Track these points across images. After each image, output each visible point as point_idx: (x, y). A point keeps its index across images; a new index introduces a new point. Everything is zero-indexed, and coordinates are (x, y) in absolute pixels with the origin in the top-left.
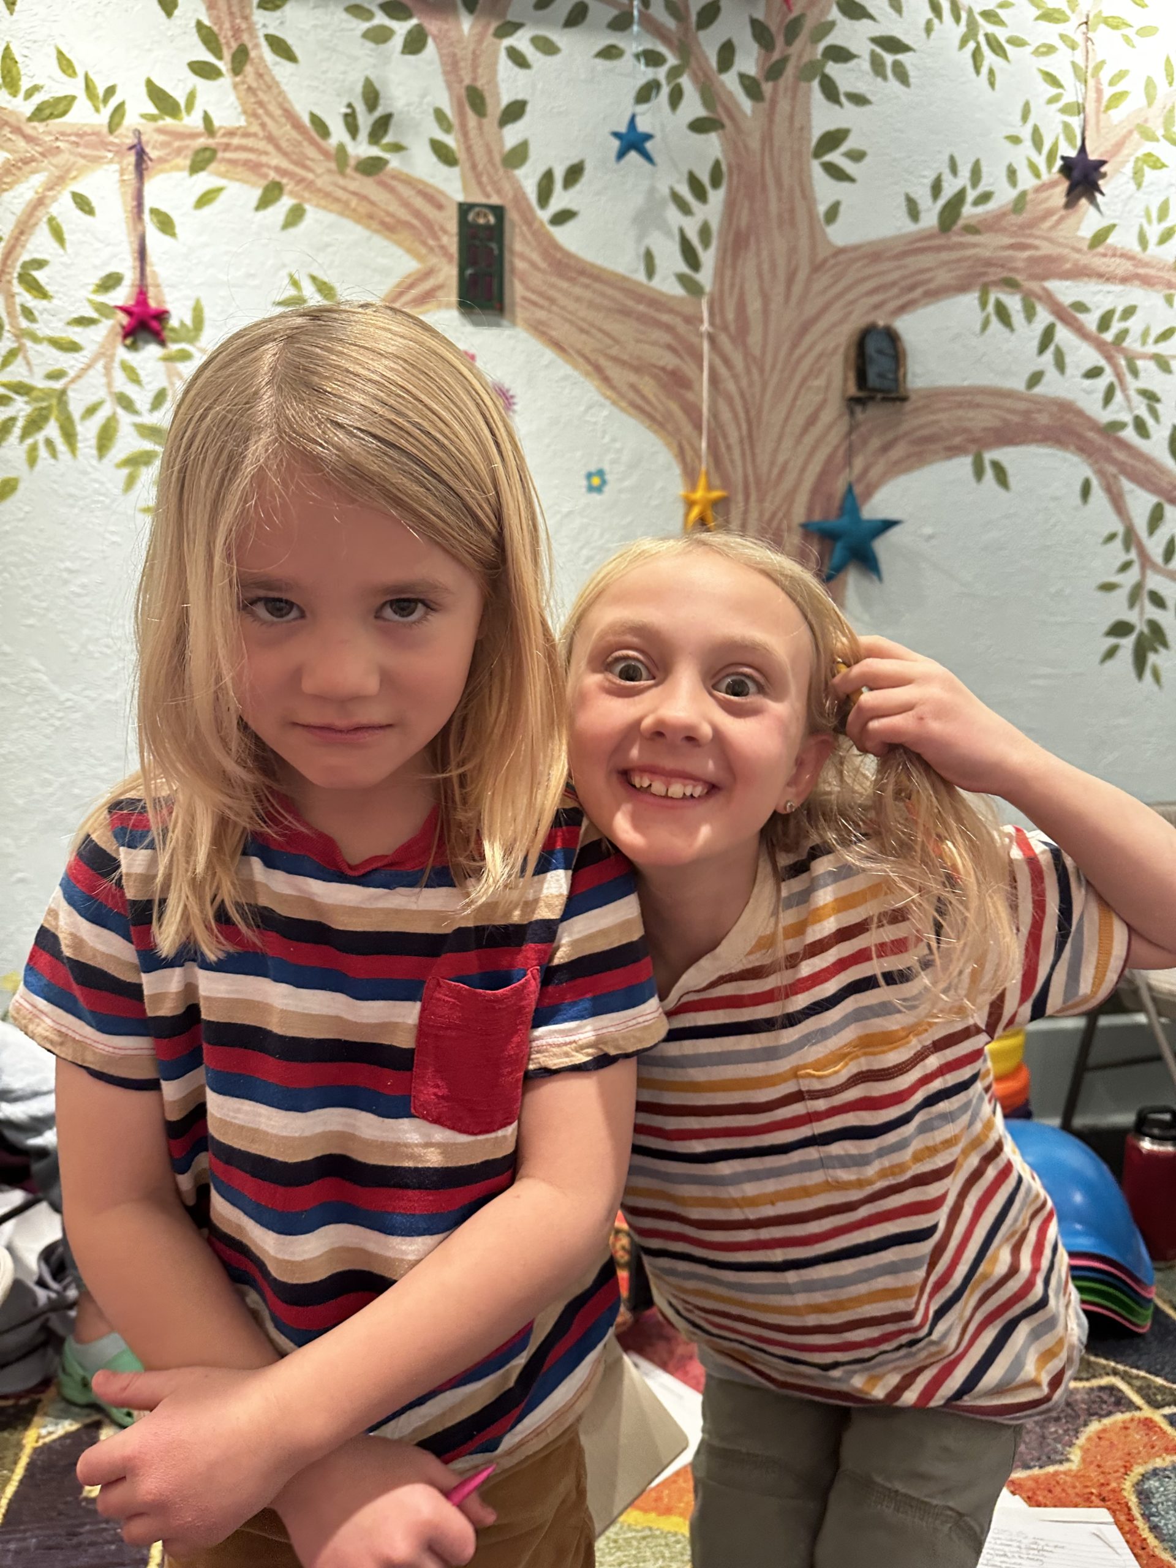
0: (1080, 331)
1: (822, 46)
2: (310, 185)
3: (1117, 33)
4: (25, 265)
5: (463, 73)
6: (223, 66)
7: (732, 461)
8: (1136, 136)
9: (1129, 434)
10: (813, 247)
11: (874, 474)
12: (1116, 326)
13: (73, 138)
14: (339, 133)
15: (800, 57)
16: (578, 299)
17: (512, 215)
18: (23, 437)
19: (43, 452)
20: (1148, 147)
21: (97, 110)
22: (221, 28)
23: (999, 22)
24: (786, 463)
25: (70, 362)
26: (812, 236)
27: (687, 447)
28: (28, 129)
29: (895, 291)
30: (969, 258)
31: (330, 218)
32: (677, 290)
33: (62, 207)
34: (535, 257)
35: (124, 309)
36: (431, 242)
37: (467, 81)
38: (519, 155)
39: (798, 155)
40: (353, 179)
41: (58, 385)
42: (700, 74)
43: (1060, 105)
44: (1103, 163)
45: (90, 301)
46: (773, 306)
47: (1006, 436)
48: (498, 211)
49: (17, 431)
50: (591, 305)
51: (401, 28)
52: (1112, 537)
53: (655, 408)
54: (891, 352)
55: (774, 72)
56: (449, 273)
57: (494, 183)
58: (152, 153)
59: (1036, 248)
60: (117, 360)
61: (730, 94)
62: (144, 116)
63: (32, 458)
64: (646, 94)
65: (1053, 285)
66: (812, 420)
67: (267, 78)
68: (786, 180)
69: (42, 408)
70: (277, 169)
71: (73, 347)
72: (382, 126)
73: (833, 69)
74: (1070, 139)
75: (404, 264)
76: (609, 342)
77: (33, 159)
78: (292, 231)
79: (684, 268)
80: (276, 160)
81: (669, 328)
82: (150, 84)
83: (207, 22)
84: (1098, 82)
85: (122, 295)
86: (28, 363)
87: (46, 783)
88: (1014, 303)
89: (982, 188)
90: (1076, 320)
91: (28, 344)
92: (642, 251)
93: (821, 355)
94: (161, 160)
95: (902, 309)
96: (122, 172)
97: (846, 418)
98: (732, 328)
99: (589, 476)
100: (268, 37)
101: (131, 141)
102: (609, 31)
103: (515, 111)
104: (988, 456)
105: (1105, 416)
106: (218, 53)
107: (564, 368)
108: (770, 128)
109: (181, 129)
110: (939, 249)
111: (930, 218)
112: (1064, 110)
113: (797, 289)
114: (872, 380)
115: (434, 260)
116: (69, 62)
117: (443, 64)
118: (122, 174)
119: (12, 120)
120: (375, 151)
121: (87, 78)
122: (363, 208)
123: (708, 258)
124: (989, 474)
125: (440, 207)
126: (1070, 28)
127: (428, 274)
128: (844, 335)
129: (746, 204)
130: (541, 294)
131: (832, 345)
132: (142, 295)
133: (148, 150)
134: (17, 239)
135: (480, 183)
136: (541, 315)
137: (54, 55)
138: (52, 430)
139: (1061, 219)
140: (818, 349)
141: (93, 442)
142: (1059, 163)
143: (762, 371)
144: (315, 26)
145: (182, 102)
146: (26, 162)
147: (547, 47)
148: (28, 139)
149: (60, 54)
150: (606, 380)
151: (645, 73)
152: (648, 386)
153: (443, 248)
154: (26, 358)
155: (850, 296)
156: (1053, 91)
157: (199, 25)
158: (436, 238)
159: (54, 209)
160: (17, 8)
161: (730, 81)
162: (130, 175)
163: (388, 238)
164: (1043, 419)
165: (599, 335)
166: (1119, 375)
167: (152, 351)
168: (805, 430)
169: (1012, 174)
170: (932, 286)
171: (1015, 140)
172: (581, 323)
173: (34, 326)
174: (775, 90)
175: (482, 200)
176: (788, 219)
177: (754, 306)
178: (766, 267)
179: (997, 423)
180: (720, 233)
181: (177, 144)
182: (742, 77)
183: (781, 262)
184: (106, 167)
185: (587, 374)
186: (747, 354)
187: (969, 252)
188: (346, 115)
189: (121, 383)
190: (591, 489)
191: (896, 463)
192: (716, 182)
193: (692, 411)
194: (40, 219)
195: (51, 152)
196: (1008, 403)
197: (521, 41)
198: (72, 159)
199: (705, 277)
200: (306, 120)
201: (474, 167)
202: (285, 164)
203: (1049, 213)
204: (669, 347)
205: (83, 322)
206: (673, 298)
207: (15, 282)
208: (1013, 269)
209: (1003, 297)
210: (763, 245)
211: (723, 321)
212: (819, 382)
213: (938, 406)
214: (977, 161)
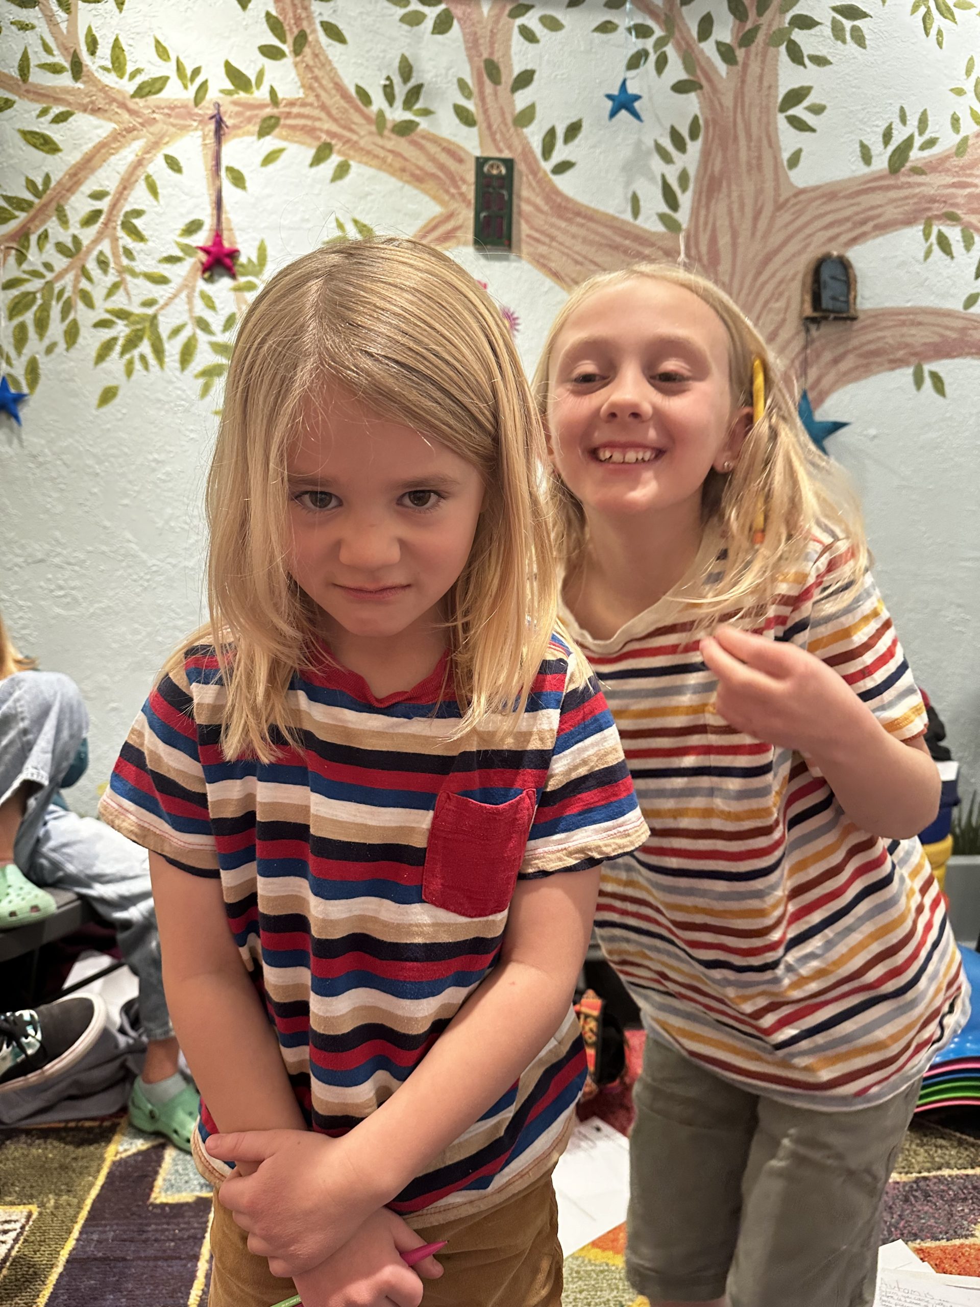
1: (789, 16)
2: (354, 145)
4: (127, 215)
5: (482, 48)
6: (286, 48)
10: (777, 188)
11: (825, 383)
13: (166, 111)
14: (379, 102)
15: (770, 25)
16: (574, 237)
17: (521, 167)
18: (123, 353)
19: (138, 366)
21: (186, 87)
22: (285, 18)
25: (160, 292)
26: (777, 179)
28: (131, 104)
29: (849, 225)
30: (914, 196)
31: (370, 171)
32: (659, 228)
33: (157, 167)
34: (539, 201)
35: (204, 250)
36: (453, 190)
37: (485, 55)
38: (527, 116)
39: (766, 110)
40: (389, 139)
41: (150, 311)
42: (683, 43)
45: (178, 244)
46: (740, 240)
47: (943, 350)
48: (509, 164)
49: (118, 348)
50: (585, 241)
51: (432, 13)
54: (844, 278)
55: (746, 40)
56: (467, 216)
57: (505, 139)
58: (229, 121)
59: (976, 186)
60: (198, 290)
61: (708, 60)
62: (222, 91)
63: (129, 371)
64: (635, 62)
66: (773, 337)
67: (322, 57)
68: (755, 130)
69: (138, 330)
70: (329, 133)
71: (162, 280)
72: (414, 94)
73: (798, 35)
75: (431, 209)
77: (134, 129)
78: (339, 183)
79: (664, 209)
80: (328, 125)
82: (228, 65)
83: (274, 13)
85: (202, 238)
86: (128, 294)
87: (136, 632)
88: (954, 234)
89: (927, 136)
91: (128, 278)
92: (630, 195)
93: (781, 282)
94: (236, 127)
95: (854, 241)
96: (204, 137)
97: (803, 334)
98: (705, 259)
100: (323, 24)
101: (212, 111)
102: (606, 9)
103: (525, 79)
104: (927, 368)
106: (282, 38)
107: (561, 294)
108: (742, 88)
109: (251, 101)
110: (888, 188)
111: (881, 163)
113: (762, 225)
114: (826, 303)
115: (454, 205)
116: (164, 48)
117: (466, 41)
118: (204, 140)
119: (120, 98)
120: (408, 116)
121: (178, 61)
122: (398, 164)
123: (686, 200)
124: (928, 382)
125: (461, 161)
127: (450, 216)
128: (803, 263)
129: (720, 154)
130: (542, 232)
131: (792, 272)
132: (218, 237)
133: (225, 119)
134: (121, 193)
135: (494, 140)
136: (543, 249)
137: (153, 44)
138: (145, 347)
140: (780, 275)
141: (177, 357)
144: (361, 13)
145: (252, 77)
146: (129, 130)
147: (553, 24)
148: (131, 112)
149: (158, 42)
151: (636, 44)
153: (462, 194)
154: (126, 290)
155: (808, 231)
157: (268, 15)
158: (457, 187)
159: (151, 169)
160: (125, 7)
161: (708, 48)
162: (211, 140)
163: (417, 187)
164: (978, 336)
165: (592, 266)
167: (225, 283)
169: (955, 122)
170: (881, 220)
171: (959, 92)
173: (133, 264)
174: (747, 55)
175: (497, 155)
176: (756, 166)
177: (724, 241)
178: (736, 207)
179: (936, 339)
180: (697, 178)
181: (248, 113)
182: (719, 44)
183: (749, 202)
184: (191, 133)
187: (917, 190)
188: (385, 86)
189: (200, 310)
191: (845, 374)
192: (694, 135)
194: (139, 177)
195: (149, 122)
196: (946, 321)
197: (531, 20)
198: (165, 127)
199: (683, 216)
200: (352, 91)
201: (489, 127)
202: (335, 128)
205: (172, 260)
206: (654, 234)
207: (119, 228)
208: (954, 205)
209: (944, 229)
210: (734, 187)
211: (699, 252)
212: (780, 304)
213: (884, 324)
214: (924, 114)
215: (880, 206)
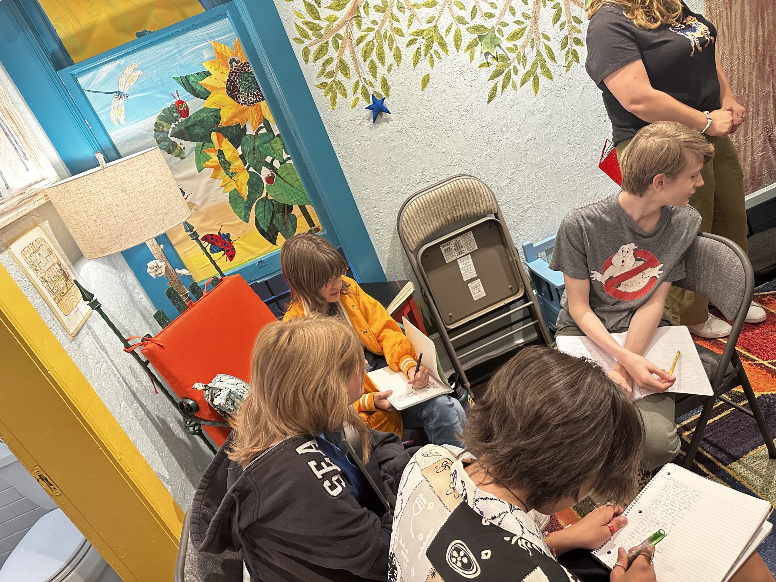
18: (426, 55)
19: (435, 58)
25: (435, 11)
41: (433, 24)
49: (423, 53)
60: (452, 1)
63: (432, 63)
69: (429, 38)
71: (434, 4)
86: (419, 20)
91: (416, 10)
138: (436, 46)
141: (453, 44)
154: (417, 18)
189: (457, 12)
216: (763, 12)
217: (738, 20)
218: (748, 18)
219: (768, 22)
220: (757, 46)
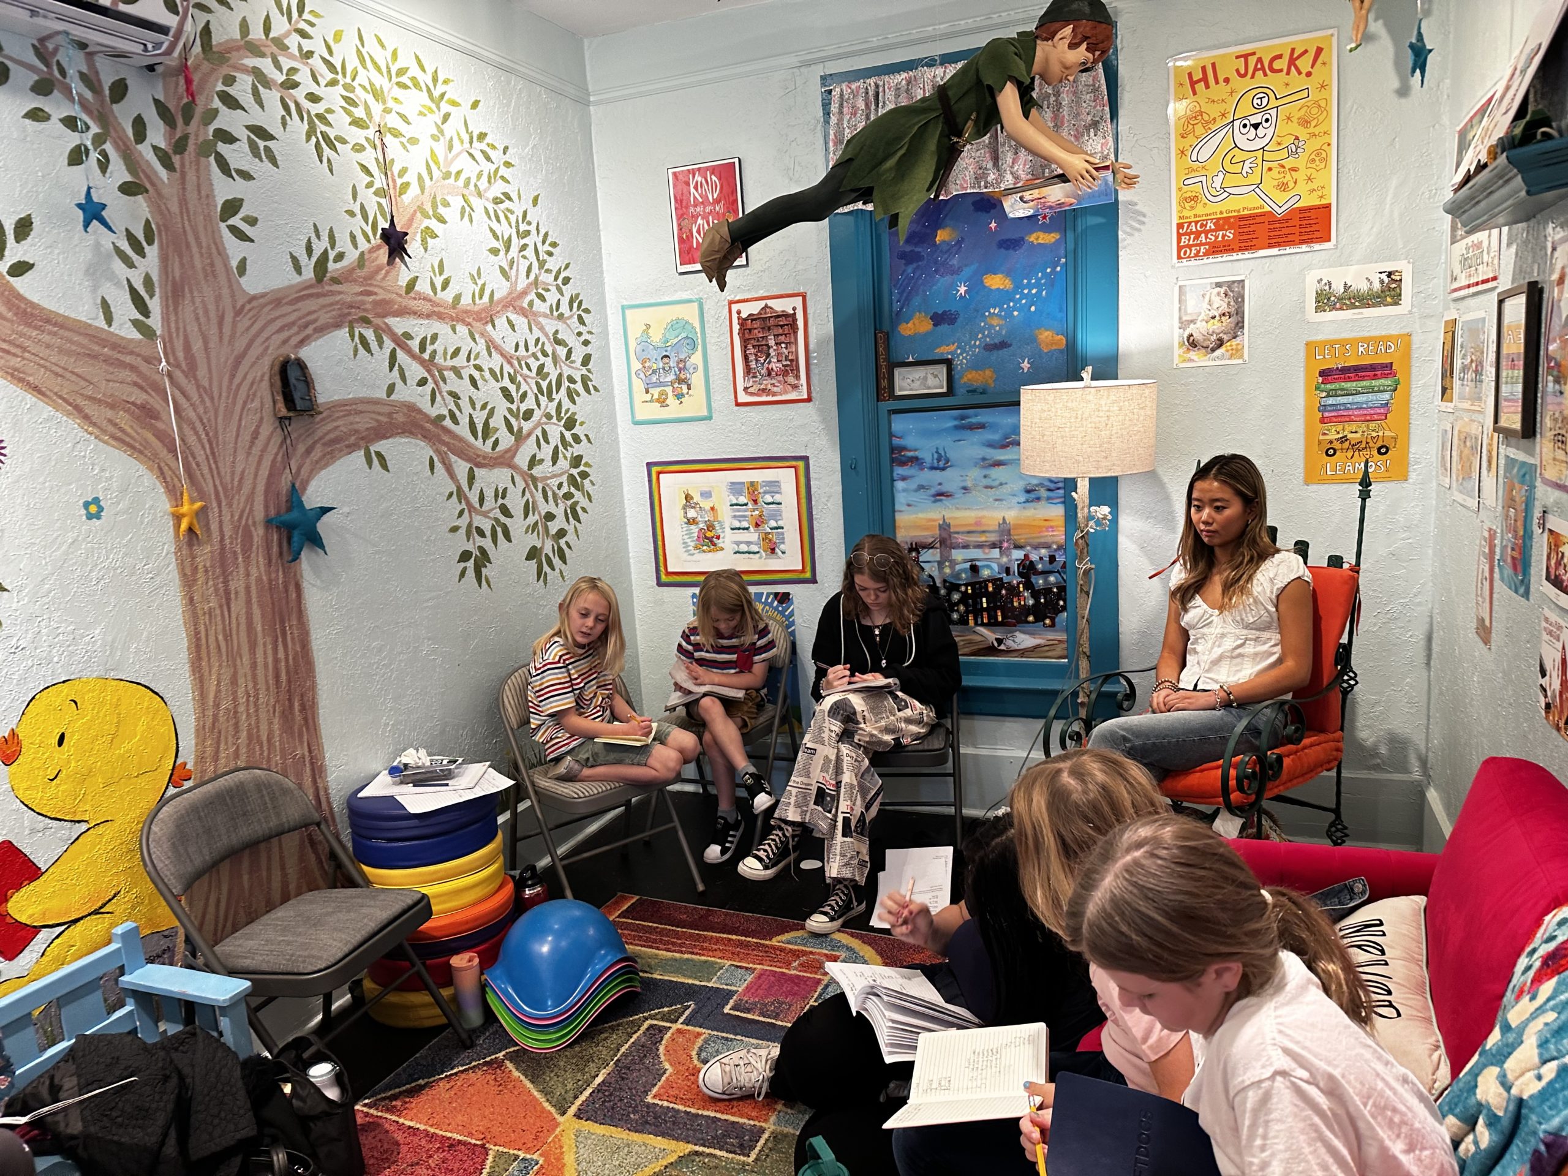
0: (409, 351)
1: (211, 129)
3: (396, 140)
7: (202, 475)
8: (419, 215)
9: (448, 423)
10: (233, 296)
11: (304, 472)
12: (429, 349)
15: (197, 136)
16: (48, 346)
20: (427, 223)
23: (329, 124)
24: (243, 472)
26: (230, 286)
27: (166, 469)
29: (295, 329)
30: (337, 302)
32: (135, 335)
39: (208, 218)
42: (121, 143)
43: (373, 190)
44: (406, 234)
46: (212, 345)
47: (382, 432)
50: (61, 351)
52: (451, 495)
53: (135, 440)
54: (303, 378)
55: (180, 146)
59: (376, 294)
61: (148, 162)
64: (77, 157)
65: (391, 321)
66: (255, 435)
68: (203, 238)
73: (221, 147)
74: (383, 215)
76: (83, 383)
79: (137, 315)
81: (133, 368)
84: (392, 174)
88: (370, 334)
89: (337, 250)
90: (407, 345)
92: (99, 301)
93: (252, 384)
95: (302, 343)
97: (279, 430)
98: (184, 364)
99: (86, 505)
102: (33, 95)
104: (372, 449)
105: (433, 412)
107: (48, 411)
108: (184, 195)
110: (318, 295)
111: (309, 273)
112: (376, 193)
113: (227, 330)
114: (299, 404)
123: (155, 305)
124: (375, 461)
126: (371, 133)
128: (268, 365)
129: (177, 259)
131: (259, 374)
136: (15, 362)
139: (388, 272)
140: (250, 378)
142: (380, 232)
143: (212, 399)
150: (86, 417)
151: (73, 138)
152: (123, 419)
155: (265, 335)
156: (369, 179)
161: (146, 152)
164: (400, 418)
165: (73, 378)
166: (436, 383)
168: (252, 443)
169: (353, 237)
170: (318, 324)
171: (351, 214)
172: (54, 368)
174: (183, 163)
176: (210, 272)
177: (197, 346)
178: (201, 312)
179: (374, 424)
180: (160, 281)
182: (155, 148)
183: (212, 307)
185: (69, 414)
186: (198, 386)
187: (338, 298)
190: (90, 517)
191: (317, 462)
192: (149, 239)
193: (164, 438)
196: (379, 408)
203: (379, 269)
204: (135, 384)
206: (131, 340)
208: (365, 310)
209: (363, 331)
210: (196, 294)
211: (176, 359)
212: (256, 404)
213: (337, 415)
214: (331, 230)
215: (315, 312)
216: (282, 622)
217: (243, 627)
218: (259, 628)
219: (293, 639)
220: (277, 677)
